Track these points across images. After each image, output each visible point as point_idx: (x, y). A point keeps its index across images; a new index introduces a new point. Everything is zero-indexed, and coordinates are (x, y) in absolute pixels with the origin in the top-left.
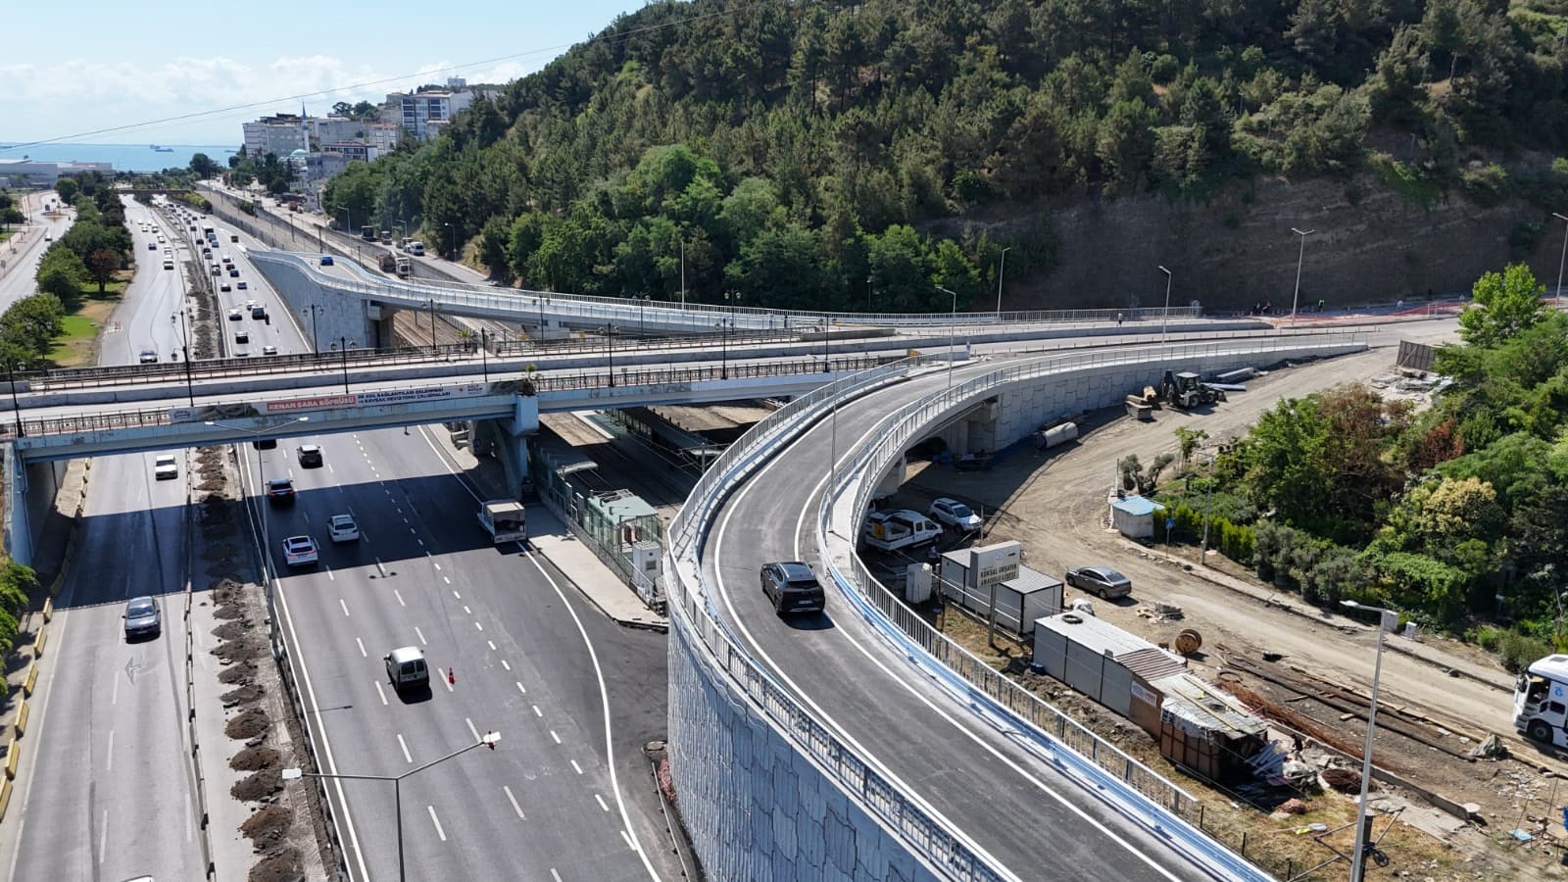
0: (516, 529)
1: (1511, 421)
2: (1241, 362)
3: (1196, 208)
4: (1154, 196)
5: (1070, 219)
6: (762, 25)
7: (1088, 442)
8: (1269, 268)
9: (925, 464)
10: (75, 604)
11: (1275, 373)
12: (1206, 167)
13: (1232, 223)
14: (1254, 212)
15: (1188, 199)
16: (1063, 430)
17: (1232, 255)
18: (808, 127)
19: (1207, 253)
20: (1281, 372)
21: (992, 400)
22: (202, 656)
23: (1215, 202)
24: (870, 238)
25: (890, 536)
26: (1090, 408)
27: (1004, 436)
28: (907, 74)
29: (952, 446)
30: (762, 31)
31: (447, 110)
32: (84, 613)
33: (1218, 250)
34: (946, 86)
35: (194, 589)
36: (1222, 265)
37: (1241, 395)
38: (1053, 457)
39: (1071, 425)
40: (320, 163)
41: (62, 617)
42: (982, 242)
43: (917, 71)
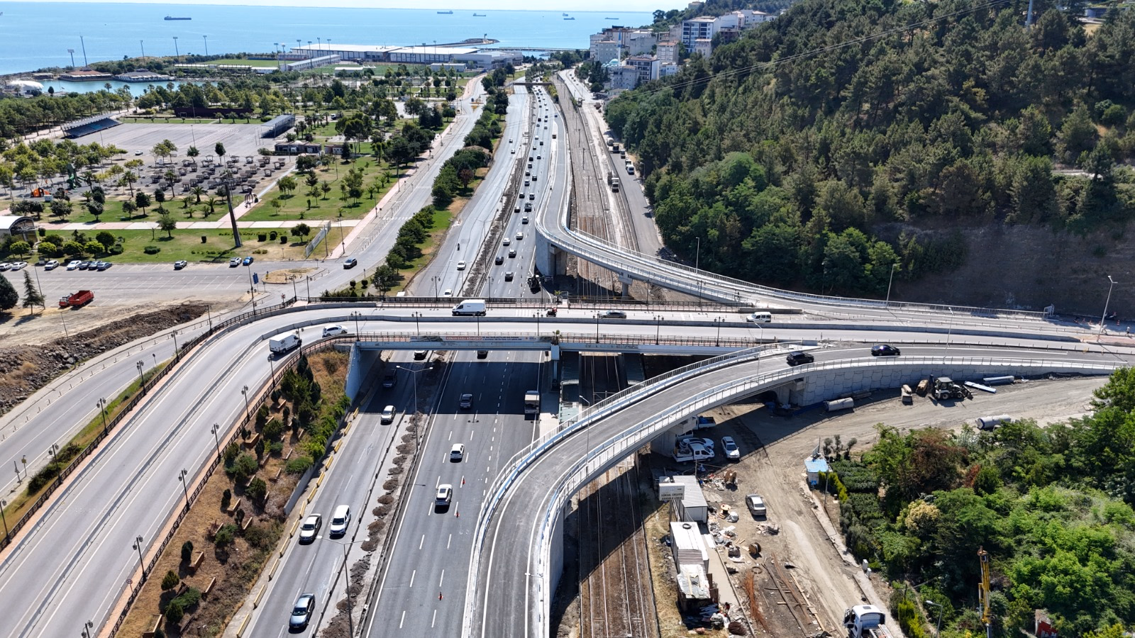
0: (535, 408)
1: (1014, 474)
2: (1009, 370)
3: (1074, 239)
4: (1044, 226)
5: (977, 235)
6: (841, 54)
7: (858, 411)
8: (1123, 288)
9: (761, 405)
10: (367, 411)
11: (1032, 382)
12: (1090, 208)
13: (1099, 253)
14: (1120, 247)
15: (1069, 232)
16: (843, 403)
17: (1095, 275)
18: (843, 134)
19: (1075, 272)
20: (1037, 382)
21: (801, 380)
22: (393, 448)
23: (1089, 236)
24: (832, 235)
25: (679, 455)
26: (882, 387)
27: (807, 400)
28: (913, 108)
29: (780, 397)
30: (839, 59)
31: (711, 32)
32: (368, 416)
33: (1084, 270)
34: (935, 120)
35: (406, 413)
36: (1085, 282)
37: (988, 396)
38: (829, 417)
39: (850, 399)
40: (621, 74)
41: (361, 416)
42: (911, 244)
43: (920, 106)
